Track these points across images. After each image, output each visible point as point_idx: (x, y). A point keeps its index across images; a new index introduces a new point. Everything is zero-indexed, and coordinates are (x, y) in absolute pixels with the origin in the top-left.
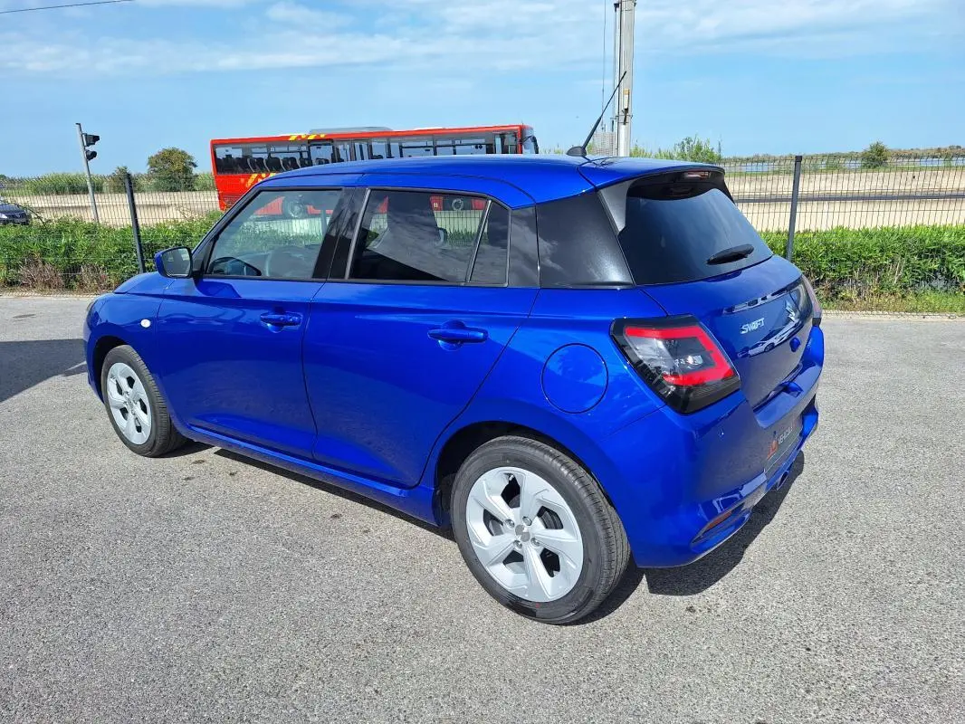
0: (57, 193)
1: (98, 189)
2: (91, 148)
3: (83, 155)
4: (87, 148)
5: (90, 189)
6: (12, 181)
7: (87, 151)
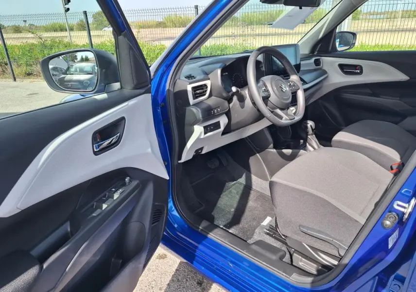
0: (55, 31)
1: (71, 29)
2: (67, 6)
3: (63, 11)
4: (65, 6)
5: (68, 30)
6: (36, 27)
7: (65, 8)
